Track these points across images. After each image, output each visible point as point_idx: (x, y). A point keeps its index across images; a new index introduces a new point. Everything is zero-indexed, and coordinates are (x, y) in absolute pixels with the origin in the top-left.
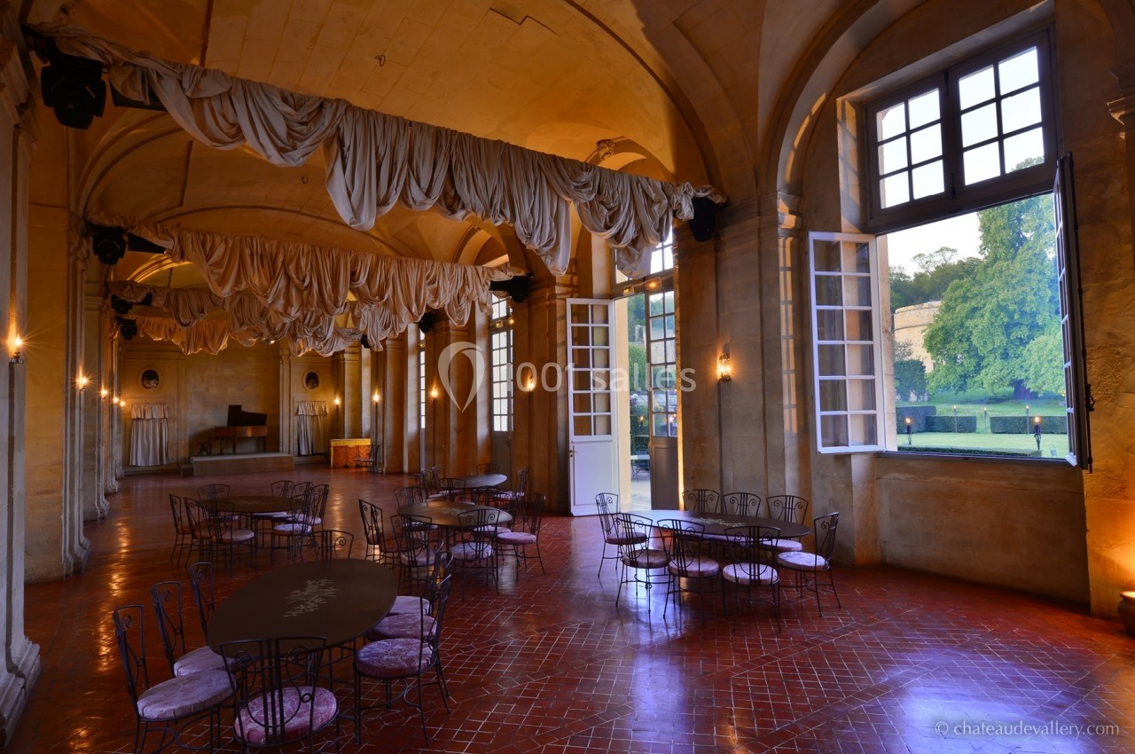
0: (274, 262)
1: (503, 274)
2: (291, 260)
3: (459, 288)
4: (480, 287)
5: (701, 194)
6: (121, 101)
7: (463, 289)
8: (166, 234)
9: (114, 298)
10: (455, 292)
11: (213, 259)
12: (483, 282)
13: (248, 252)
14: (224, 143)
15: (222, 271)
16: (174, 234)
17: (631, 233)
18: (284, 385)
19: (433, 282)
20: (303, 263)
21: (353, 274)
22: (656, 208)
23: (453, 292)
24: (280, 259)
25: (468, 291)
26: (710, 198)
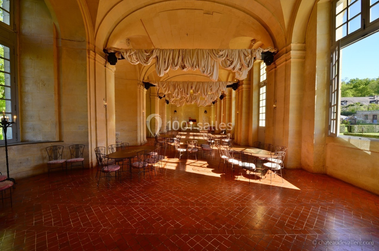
0: (175, 86)
1: (230, 83)
2: (178, 85)
3: (218, 88)
4: (223, 87)
5: (266, 51)
6: (119, 59)
7: (219, 88)
8: (156, 83)
9: (159, 96)
10: (217, 89)
11: (163, 87)
12: (224, 86)
13: (170, 84)
14: (135, 63)
15: (165, 89)
16: (157, 82)
17: (238, 66)
18: (200, 113)
19: (211, 87)
20: (181, 86)
21: (192, 87)
22: (247, 58)
23: (216, 89)
24: (176, 85)
25: (220, 88)
26: (270, 51)
